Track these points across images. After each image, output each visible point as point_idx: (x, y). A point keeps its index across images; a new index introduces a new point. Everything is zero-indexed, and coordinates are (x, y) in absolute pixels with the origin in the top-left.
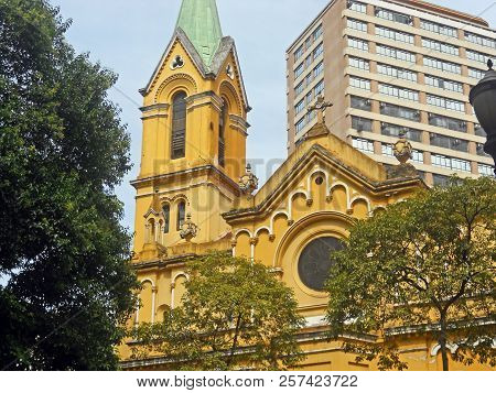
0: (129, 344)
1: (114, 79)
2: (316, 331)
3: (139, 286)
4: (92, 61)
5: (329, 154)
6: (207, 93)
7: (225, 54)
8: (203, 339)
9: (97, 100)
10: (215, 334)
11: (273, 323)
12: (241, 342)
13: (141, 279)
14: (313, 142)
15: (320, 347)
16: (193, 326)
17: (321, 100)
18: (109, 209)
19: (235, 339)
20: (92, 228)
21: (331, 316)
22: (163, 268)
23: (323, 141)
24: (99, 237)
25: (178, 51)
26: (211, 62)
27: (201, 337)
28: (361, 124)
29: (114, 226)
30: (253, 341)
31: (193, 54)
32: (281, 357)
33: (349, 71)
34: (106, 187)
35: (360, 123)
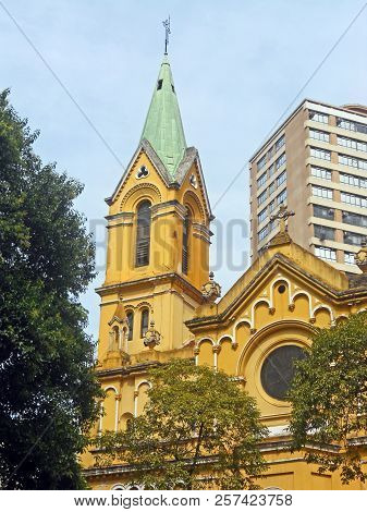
0: (93, 452)
1: (80, 190)
2: (279, 441)
3: (102, 395)
4: (58, 171)
5: (291, 263)
6: (171, 202)
7: (189, 164)
8: (165, 449)
9: (63, 209)
10: (177, 443)
11: (235, 432)
12: (204, 452)
13: (105, 387)
14: (275, 250)
15: (282, 457)
16: (156, 435)
17: (282, 209)
18: (74, 317)
19: (198, 449)
20: (57, 335)
21: (294, 425)
22: (126, 375)
23: (285, 250)
24: (63, 344)
25: (143, 161)
26: (175, 172)
27: (164, 446)
28: (323, 233)
29: (78, 334)
30: (216, 450)
31: (158, 165)
32: (244, 467)
33: (311, 180)
34: (71, 295)
35: (323, 231)
